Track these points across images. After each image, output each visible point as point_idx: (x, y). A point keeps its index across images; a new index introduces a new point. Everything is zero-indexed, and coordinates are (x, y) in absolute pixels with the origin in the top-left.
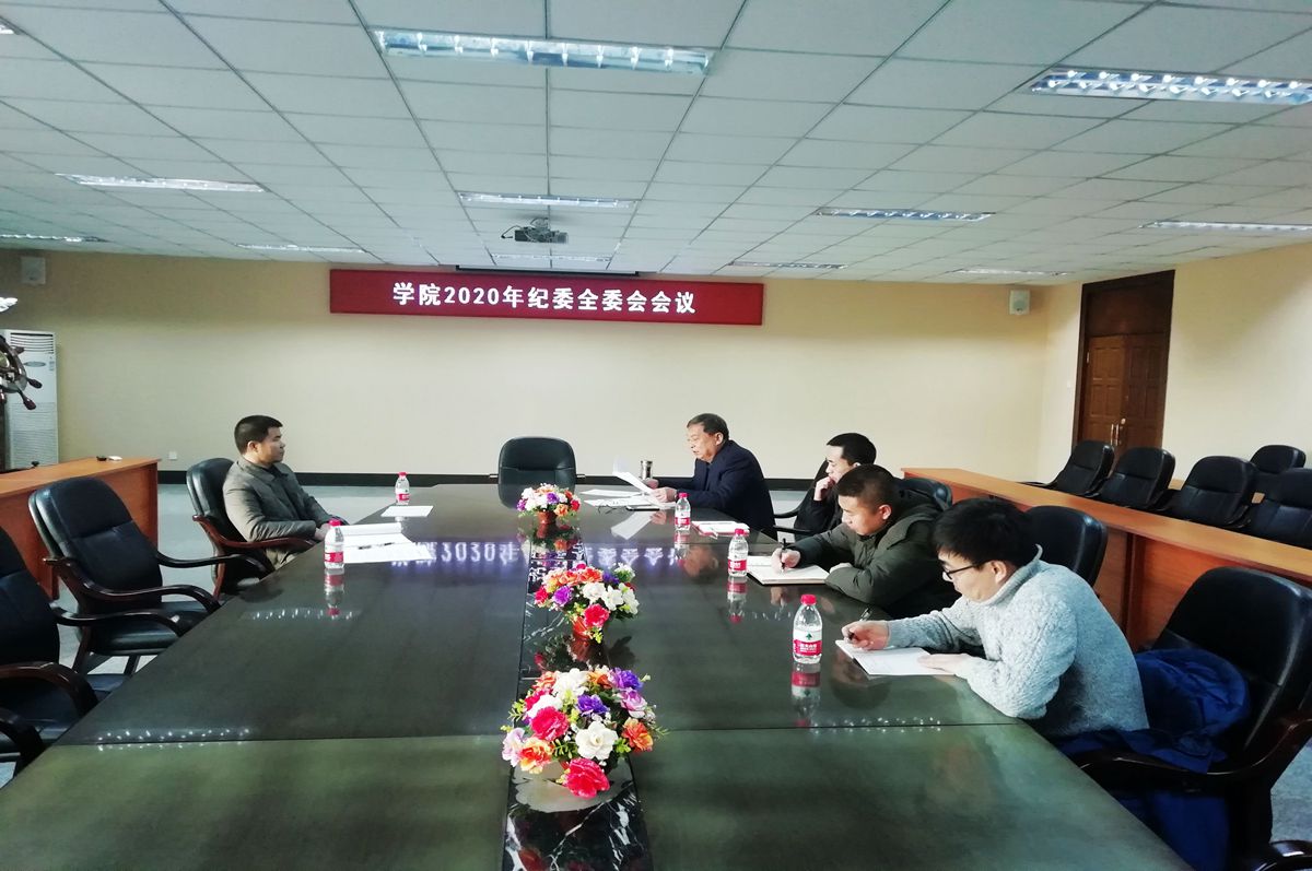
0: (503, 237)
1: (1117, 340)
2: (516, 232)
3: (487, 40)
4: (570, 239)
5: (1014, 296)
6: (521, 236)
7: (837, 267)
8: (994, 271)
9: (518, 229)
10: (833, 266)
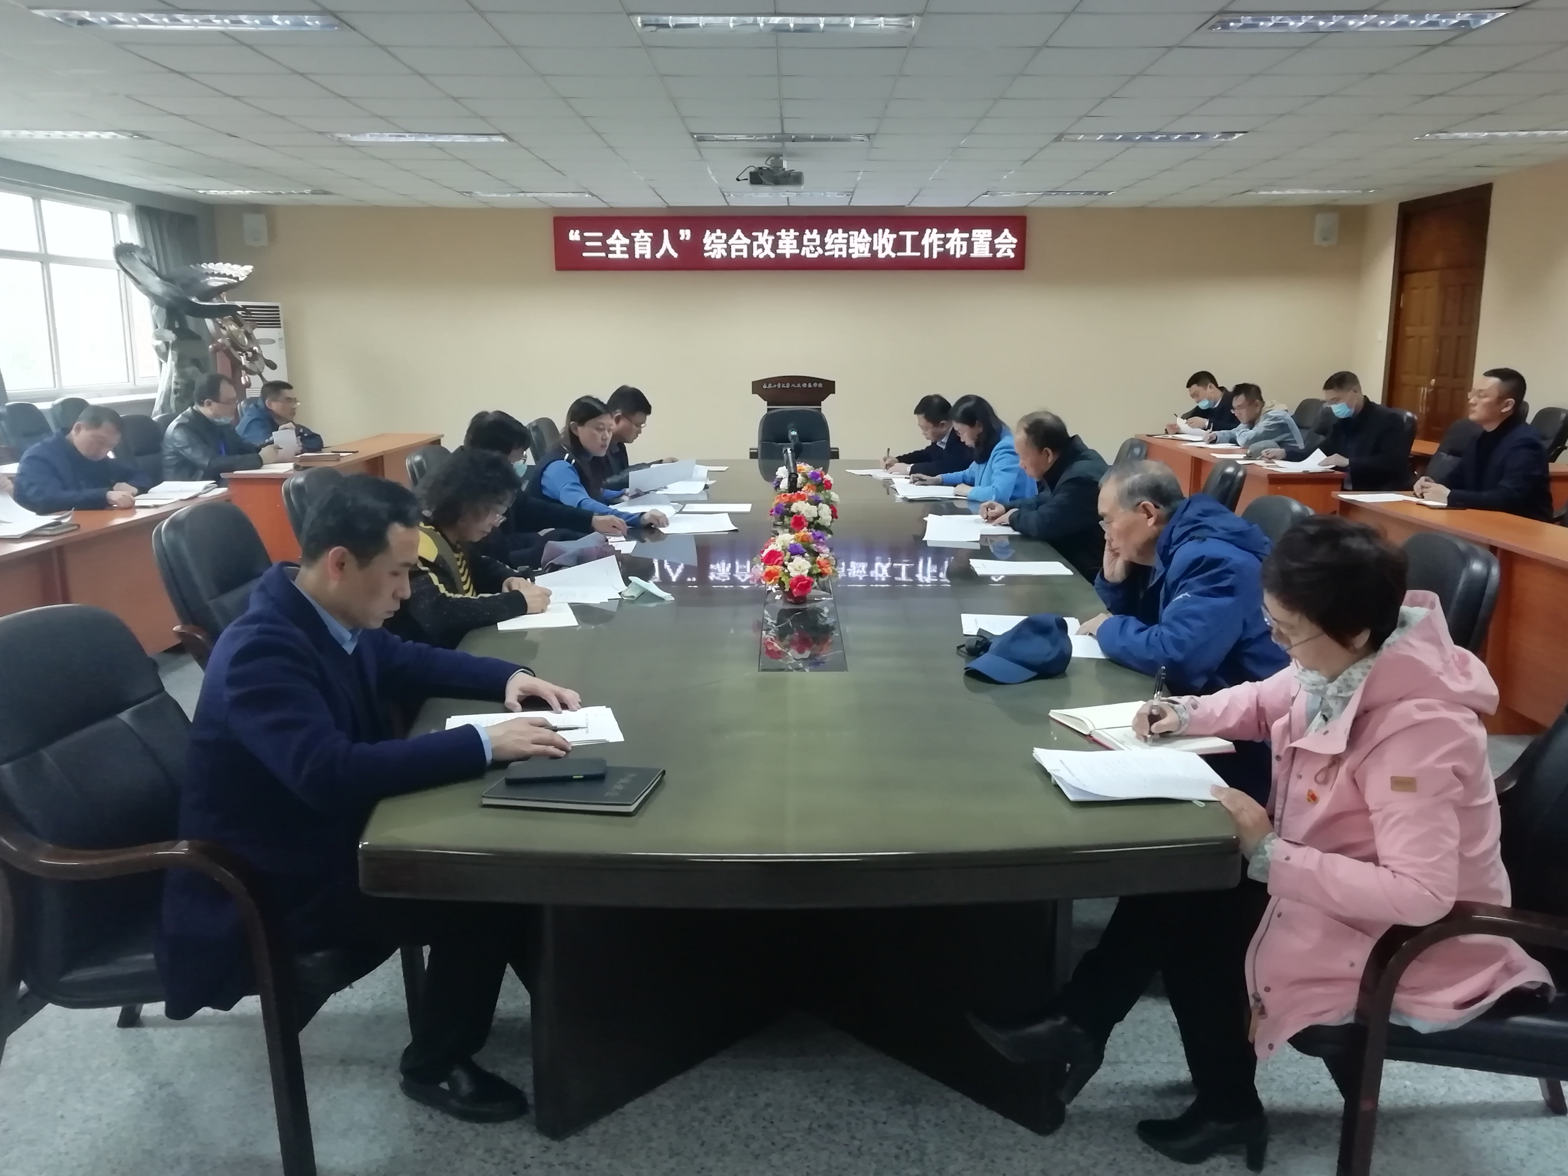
0: (738, 180)
1: (1432, 277)
2: (751, 173)
3: (727, 18)
4: (806, 178)
5: (1321, 221)
6: (757, 178)
7: (1106, 193)
8: (1303, 192)
9: (753, 170)
10: (1100, 193)
